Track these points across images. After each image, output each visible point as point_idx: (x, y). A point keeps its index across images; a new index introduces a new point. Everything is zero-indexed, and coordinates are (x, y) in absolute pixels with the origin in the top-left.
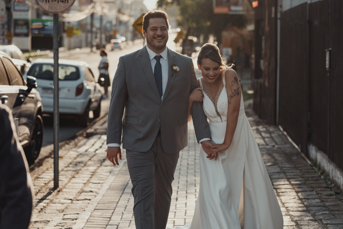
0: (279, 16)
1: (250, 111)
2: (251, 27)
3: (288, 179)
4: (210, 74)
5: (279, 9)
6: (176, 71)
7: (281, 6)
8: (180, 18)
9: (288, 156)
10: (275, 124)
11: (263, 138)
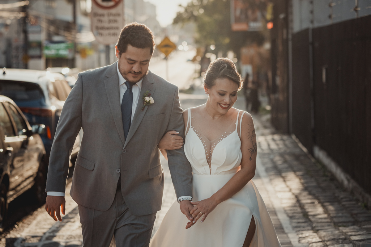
0: (290, 37)
1: (268, 124)
2: (267, 46)
3: (295, 171)
4: (225, 101)
5: (290, 31)
6: (148, 103)
7: (292, 29)
8: (197, 35)
9: (297, 157)
10: (288, 133)
11: (277, 145)
